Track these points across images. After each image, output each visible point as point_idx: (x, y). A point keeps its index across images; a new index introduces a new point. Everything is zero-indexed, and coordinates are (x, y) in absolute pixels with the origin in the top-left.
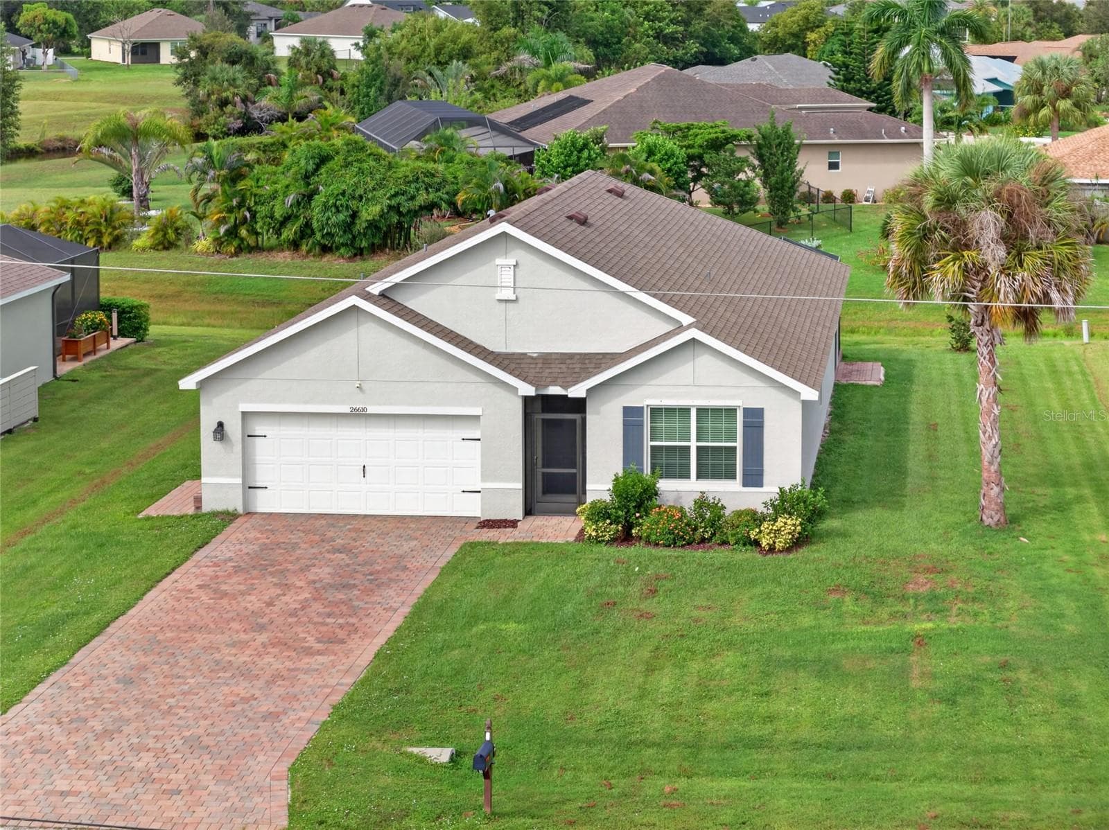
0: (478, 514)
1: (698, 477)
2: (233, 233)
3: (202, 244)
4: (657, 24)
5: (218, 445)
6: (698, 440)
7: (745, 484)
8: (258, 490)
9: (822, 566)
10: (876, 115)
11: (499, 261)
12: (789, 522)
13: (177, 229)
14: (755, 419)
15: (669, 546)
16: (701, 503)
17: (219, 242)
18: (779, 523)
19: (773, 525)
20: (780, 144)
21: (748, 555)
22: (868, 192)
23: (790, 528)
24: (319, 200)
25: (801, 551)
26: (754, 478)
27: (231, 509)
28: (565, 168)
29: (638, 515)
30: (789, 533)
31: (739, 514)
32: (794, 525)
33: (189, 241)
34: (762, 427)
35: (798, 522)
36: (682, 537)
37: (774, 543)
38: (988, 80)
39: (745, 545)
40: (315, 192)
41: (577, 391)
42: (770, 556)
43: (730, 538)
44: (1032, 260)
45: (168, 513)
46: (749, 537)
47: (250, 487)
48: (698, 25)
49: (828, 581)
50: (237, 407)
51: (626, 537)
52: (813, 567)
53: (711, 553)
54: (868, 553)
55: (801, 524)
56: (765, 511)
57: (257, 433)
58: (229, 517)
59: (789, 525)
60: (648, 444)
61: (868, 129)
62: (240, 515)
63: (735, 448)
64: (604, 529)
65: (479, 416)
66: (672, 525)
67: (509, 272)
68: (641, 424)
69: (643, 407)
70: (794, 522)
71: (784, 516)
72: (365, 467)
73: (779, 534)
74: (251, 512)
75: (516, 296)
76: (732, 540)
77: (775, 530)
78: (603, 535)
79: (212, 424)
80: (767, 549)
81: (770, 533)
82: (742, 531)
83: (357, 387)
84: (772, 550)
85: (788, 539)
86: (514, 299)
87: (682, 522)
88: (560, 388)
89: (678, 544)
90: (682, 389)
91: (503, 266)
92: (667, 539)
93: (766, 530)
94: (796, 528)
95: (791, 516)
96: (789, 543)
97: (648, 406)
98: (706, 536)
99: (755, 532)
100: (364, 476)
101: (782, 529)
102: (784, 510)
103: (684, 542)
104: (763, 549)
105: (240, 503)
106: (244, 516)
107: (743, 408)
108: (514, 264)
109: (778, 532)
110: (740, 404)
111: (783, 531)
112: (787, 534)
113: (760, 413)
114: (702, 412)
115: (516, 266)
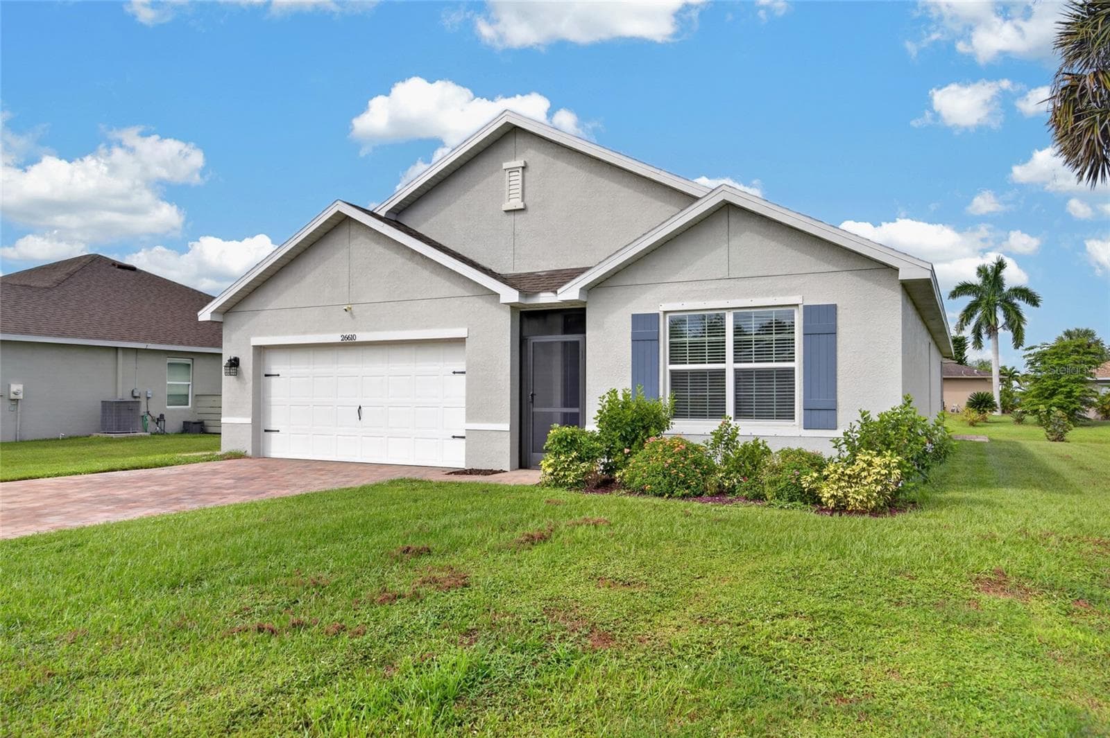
0: (463, 465)
1: (738, 413)
5: (235, 384)
6: (736, 360)
7: (808, 426)
8: (272, 434)
10: (959, 366)
12: (877, 460)
14: (822, 321)
15: (661, 495)
16: (726, 436)
21: (796, 515)
22: (953, 406)
23: (877, 471)
26: (821, 414)
27: (241, 450)
29: (626, 451)
30: (877, 482)
31: (786, 454)
32: (887, 466)
34: (834, 333)
35: (894, 462)
36: (683, 482)
37: (847, 496)
39: (791, 500)
41: (569, 293)
42: (836, 518)
43: (767, 488)
46: (798, 485)
47: (261, 430)
49: (971, 561)
50: (250, 341)
51: (605, 482)
52: (928, 535)
54: (1053, 527)
55: (900, 465)
57: (273, 372)
59: (878, 467)
60: (666, 368)
61: (953, 371)
62: (248, 457)
63: (792, 370)
64: (568, 465)
65: (465, 338)
66: (669, 461)
67: (517, 177)
68: (657, 338)
69: (658, 314)
70: (887, 460)
71: (869, 453)
72: (360, 407)
73: (857, 483)
74: (259, 454)
75: (525, 205)
76: (769, 492)
77: (850, 476)
78: (564, 475)
79: (229, 359)
80: (833, 505)
81: (839, 480)
82: (788, 476)
83: (346, 310)
84: (841, 507)
85: (874, 491)
86: (522, 207)
87: (686, 459)
88: (551, 294)
89: (676, 493)
90: (713, 285)
91: (511, 170)
92: (659, 484)
93: (832, 475)
94: (890, 473)
95: (879, 453)
96: (875, 499)
97: (665, 312)
98: (727, 485)
99: (811, 477)
100: (360, 419)
101: (863, 474)
102: (870, 445)
103: (687, 491)
104: (824, 507)
105: (250, 445)
106: (250, 458)
107: (804, 306)
108: (523, 165)
109: (854, 479)
110: (799, 302)
111: (865, 477)
112: (872, 483)
113: (831, 311)
114: (742, 317)
115: (525, 167)
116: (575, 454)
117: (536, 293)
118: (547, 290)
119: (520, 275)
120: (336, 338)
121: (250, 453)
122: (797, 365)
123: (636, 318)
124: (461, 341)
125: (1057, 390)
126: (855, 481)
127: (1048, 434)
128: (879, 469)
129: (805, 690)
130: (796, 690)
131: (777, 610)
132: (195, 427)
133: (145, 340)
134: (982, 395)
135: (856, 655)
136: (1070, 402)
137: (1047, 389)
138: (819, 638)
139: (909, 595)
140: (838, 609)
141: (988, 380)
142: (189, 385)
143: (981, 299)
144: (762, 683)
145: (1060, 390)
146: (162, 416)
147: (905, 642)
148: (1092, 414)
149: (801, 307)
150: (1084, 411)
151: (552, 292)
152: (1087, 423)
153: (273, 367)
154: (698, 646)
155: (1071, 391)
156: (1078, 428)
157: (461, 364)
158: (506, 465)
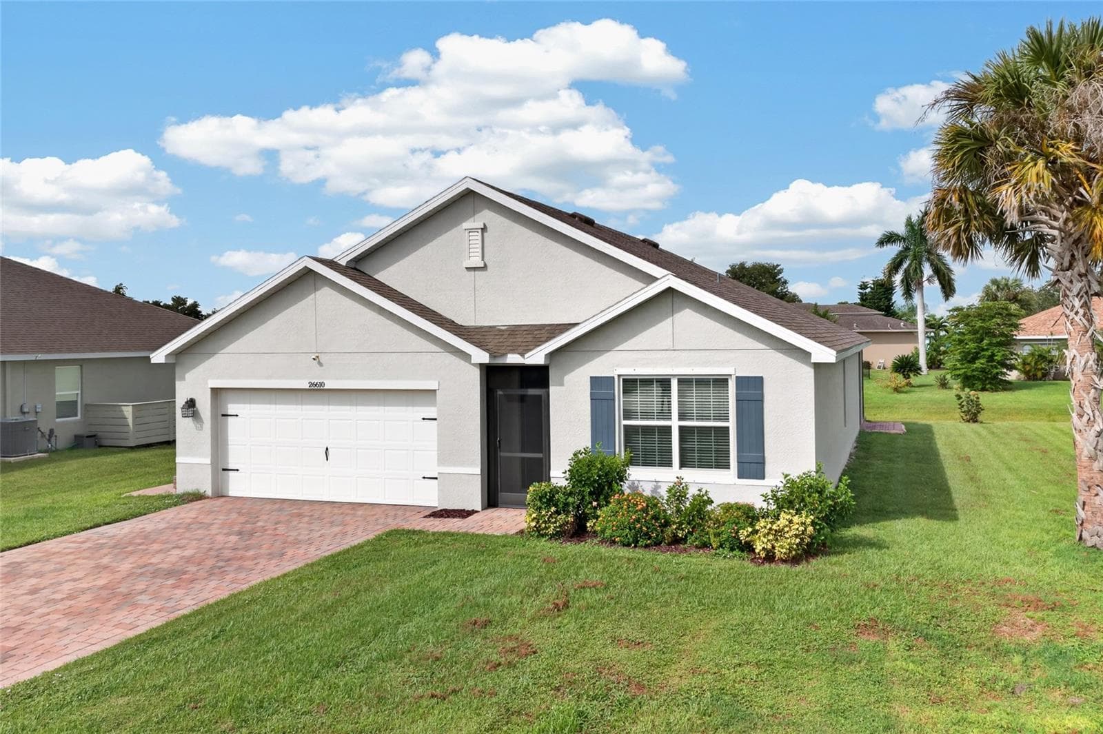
0: (435, 504)
1: (683, 464)
5: (190, 424)
6: (681, 418)
7: (741, 475)
8: (231, 473)
9: (845, 586)
10: (885, 317)
11: (466, 225)
12: (796, 519)
14: (752, 390)
15: (628, 545)
16: (678, 492)
18: (782, 522)
19: (772, 523)
21: (736, 562)
22: (880, 363)
23: (796, 528)
25: (813, 562)
26: (753, 468)
27: (201, 491)
29: (595, 504)
30: (796, 536)
31: (728, 508)
32: (804, 524)
34: (761, 401)
35: (809, 521)
36: (647, 534)
37: (773, 547)
39: (732, 549)
41: (537, 357)
42: (767, 565)
43: (712, 538)
45: (149, 494)
46: (737, 538)
47: (221, 469)
49: (857, 610)
50: (207, 383)
52: (831, 585)
53: (683, 558)
54: (919, 571)
55: (813, 523)
56: (765, 505)
57: (229, 414)
58: (197, 498)
59: (797, 524)
60: (621, 423)
61: (879, 324)
62: (208, 498)
63: (727, 429)
64: (548, 519)
65: (435, 391)
66: (634, 517)
67: (477, 236)
68: (612, 398)
69: (613, 377)
70: (803, 519)
71: (790, 513)
72: (327, 449)
73: (781, 536)
74: (219, 494)
75: (485, 263)
76: (714, 542)
77: (776, 531)
78: (545, 527)
79: (186, 400)
80: (764, 555)
81: (768, 534)
82: (729, 531)
83: (314, 359)
84: (770, 557)
85: (794, 544)
86: (482, 266)
87: (647, 514)
88: (518, 356)
89: (640, 543)
90: (659, 355)
91: (470, 231)
92: (627, 535)
93: (762, 530)
94: (806, 529)
95: (798, 512)
96: (795, 550)
97: (619, 376)
98: (680, 535)
99: (747, 531)
100: (327, 459)
101: (786, 529)
102: (791, 504)
103: (649, 542)
104: (758, 556)
105: (210, 485)
106: (211, 498)
107: (737, 377)
108: (482, 227)
109: (779, 533)
110: (732, 372)
111: (788, 532)
112: (792, 536)
113: (758, 382)
114: (684, 382)
115: (484, 229)
116: (553, 509)
117: (505, 355)
118: (513, 351)
119: (481, 327)
120: (305, 385)
121: (209, 493)
122: (732, 424)
123: (595, 382)
124: (428, 395)
125: (980, 353)
126: (780, 534)
127: (962, 414)
128: (797, 526)
129: (757, 714)
130: (752, 714)
131: (736, 661)
132: (87, 441)
133: (33, 351)
134: (906, 358)
135: (783, 690)
136: (992, 366)
137: (969, 353)
138: (762, 681)
139: (815, 643)
140: (772, 658)
141: (915, 334)
142: (77, 394)
143: (907, 249)
144: (735, 711)
145: (982, 353)
146: (52, 431)
147: (810, 679)
148: (1013, 376)
149: (734, 377)
150: (1005, 374)
151: (519, 354)
152: (1008, 386)
153: (230, 406)
154: (696, 689)
155: (993, 355)
156: (999, 393)
157: (431, 412)
158: (477, 505)
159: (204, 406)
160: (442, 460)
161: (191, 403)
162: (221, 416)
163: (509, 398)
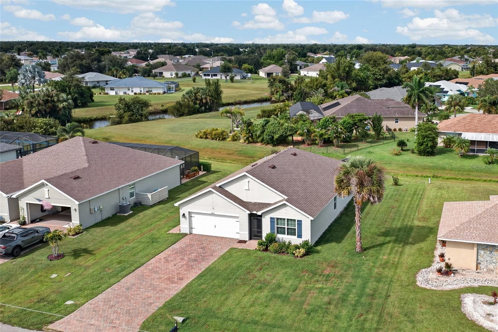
1: (288, 234)
2: (248, 138)
3: (242, 141)
4: (376, 76)
5: (184, 219)
6: (287, 226)
7: (298, 237)
8: (193, 229)
11: (245, 180)
13: (237, 137)
14: (300, 222)
15: (275, 253)
17: (245, 140)
18: (301, 250)
19: (299, 250)
20: (377, 120)
21: (292, 257)
24: (265, 133)
25: (305, 257)
26: (300, 236)
27: (187, 233)
28: (323, 126)
29: (269, 245)
31: (293, 246)
32: (303, 251)
33: (239, 140)
34: (302, 224)
35: (305, 250)
37: (298, 255)
38: (457, 91)
39: (292, 254)
40: (264, 131)
41: (259, 213)
44: (365, 190)
45: (174, 233)
47: (191, 228)
48: (386, 76)
50: (187, 210)
51: (266, 250)
52: (304, 263)
53: (283, 256)
58: (186, 235)
60: (276, 226)
63: (295, 229)
65: (239, 217)
66: (276, 248)
68: (274, 221)
69: (275, 218)
72: (215, 226)
74: (191, 234)
76: (289, 253)
77: (299, 252)
79: (182, 214)
82: (292, 250)
83: (212, 208)
85: (302, 254)
86: (248, 189)
87: (278, 248)
89: (277, 253)
90: (283, 214)
91: (246, 182)
93: (297, 251)
95: (303, 248)
98: (284, 251)
99: (295, 251)
100: (215, 228)
103: (279, 252)
104: (296, 256)
106: (189, 235)
110: (296, 219)
113: (301, 221)
114: (288, 220)
115: (249, 182)
116: (262, 246)
117: (253, 211)
118: (255, 211)
119: (248, 202)
120: (210, 213)
121: (189, 233)
122: (296, 228)
123: (271, 218)
124: (237, 217)
133: (125, 183)
142: (134, 190)
153: (192, 215)
157: (238, 220)
158: (247, 239)
159: (187, 215)
160: (240, 231)
161: (184, 214)
162: (190, 217)
163: (254, 219)
